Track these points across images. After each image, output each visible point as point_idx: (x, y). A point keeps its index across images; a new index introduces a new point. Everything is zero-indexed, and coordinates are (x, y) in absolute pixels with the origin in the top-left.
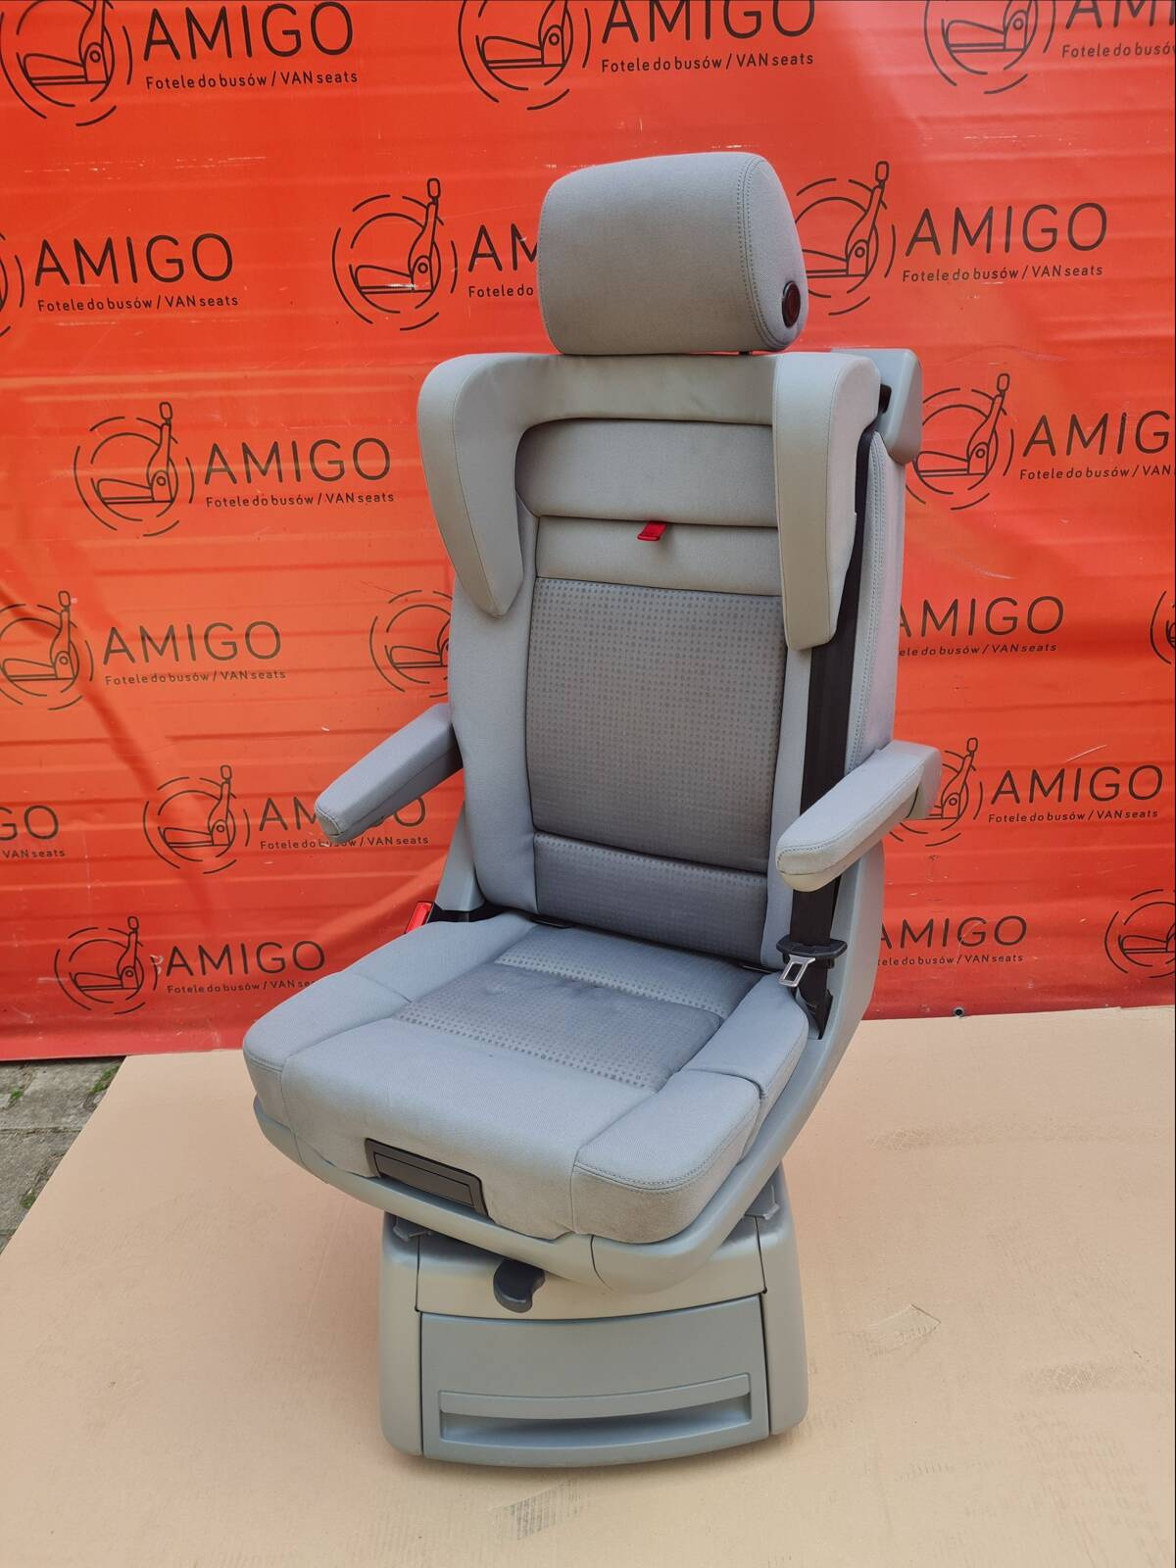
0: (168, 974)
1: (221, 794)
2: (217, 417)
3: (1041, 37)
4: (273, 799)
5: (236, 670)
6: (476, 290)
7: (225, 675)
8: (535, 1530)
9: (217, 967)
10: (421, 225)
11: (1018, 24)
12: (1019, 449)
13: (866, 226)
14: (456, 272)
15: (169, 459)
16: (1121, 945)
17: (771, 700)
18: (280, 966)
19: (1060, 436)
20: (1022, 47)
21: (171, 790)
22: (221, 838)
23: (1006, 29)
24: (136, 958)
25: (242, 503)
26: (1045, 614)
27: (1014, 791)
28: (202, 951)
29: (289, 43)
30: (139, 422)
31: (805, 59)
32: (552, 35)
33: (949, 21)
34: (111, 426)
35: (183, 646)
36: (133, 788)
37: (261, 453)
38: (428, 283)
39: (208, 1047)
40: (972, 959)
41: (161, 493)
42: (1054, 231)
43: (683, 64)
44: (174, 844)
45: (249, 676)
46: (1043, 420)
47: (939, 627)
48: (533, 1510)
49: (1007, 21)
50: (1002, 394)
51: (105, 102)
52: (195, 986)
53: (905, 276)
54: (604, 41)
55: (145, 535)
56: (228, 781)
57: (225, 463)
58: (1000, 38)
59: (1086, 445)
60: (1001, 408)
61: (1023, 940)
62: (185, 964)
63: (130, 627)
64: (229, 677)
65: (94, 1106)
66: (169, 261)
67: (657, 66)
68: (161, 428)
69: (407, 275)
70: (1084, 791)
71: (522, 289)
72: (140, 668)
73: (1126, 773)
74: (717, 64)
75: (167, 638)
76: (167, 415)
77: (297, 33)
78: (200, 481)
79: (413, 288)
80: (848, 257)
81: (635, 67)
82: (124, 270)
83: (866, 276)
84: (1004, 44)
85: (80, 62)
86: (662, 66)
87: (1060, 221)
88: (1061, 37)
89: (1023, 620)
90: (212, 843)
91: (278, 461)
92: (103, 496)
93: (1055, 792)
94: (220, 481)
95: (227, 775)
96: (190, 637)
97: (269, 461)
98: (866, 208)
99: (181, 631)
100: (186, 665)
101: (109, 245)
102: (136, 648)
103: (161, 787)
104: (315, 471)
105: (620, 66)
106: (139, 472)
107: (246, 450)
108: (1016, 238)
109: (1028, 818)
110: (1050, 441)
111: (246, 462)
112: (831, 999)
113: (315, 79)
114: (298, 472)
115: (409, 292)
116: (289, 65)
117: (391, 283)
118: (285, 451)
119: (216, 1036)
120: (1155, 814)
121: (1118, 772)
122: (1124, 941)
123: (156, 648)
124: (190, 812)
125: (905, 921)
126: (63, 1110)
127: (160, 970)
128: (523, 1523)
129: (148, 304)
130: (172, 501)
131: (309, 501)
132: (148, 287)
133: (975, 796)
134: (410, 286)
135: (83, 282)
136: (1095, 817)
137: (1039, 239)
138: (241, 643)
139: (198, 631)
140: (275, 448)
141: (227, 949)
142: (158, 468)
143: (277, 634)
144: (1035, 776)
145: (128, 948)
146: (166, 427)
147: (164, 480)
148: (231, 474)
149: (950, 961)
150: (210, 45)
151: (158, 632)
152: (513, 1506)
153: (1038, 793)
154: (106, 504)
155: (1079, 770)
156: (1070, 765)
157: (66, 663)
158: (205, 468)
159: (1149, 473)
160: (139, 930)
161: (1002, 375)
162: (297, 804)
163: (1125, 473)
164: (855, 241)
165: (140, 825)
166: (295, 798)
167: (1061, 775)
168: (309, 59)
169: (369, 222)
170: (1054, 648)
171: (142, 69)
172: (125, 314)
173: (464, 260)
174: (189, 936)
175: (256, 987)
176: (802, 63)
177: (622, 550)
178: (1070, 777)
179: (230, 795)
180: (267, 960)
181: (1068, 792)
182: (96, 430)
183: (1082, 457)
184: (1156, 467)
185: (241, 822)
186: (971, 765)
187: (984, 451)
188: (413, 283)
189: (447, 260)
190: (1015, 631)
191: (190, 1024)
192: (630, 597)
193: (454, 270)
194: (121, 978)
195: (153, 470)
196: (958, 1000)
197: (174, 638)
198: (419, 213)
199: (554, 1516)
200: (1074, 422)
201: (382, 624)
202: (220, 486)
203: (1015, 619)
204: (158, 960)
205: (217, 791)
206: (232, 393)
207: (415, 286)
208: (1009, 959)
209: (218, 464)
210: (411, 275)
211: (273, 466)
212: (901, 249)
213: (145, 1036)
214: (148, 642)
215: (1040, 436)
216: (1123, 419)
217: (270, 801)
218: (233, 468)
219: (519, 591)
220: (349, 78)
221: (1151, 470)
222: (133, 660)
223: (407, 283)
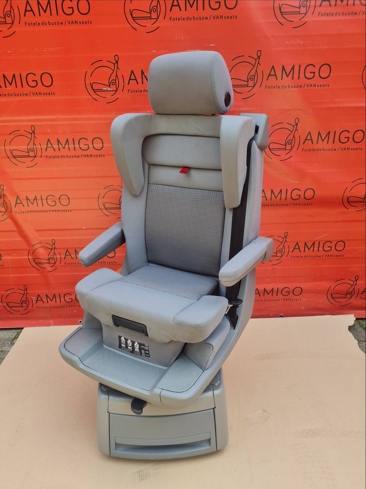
0: (37, 303)
1: (52, 247)
2: (49, 130)
3: (311, 10)
4: (68, 250)
5: (56, 209)
6: (130, 90)
7: (53, 211)
9: (52, 301)
10: (113, 70)
11: (304, 5)
12: (302, 142)
13: (254, 70)
14: (124, 85)
15: (34, 143)
16: (332, 296)
17: (220, 224)
18: (71, 301)
19: (315, 137)
20: (305, 13)
21: (36, 246)
22: (52, 261)
23: (300, 7)
24: (26, 298)
25: (57, 157)
26: (309, 194)
27: (299, 248)
28: (47, 296)
29: (70, 11)
30: (24, 132)
31: (235, 17)
32: (154, 9)
33: (281, 4)
34: (16, 133)
35: (39, 202)
36: (24, 246)
37: (63, 142)
38: (115, 88)
39: (49, 325)
40: (285, 300)
41: (32, 154)
42: (314, 73)
43: (196, 18)
44: (37, 262)
45: (60, 211)
46: (310, 133)
47: (276, 198)
48: (144, 473)
49: (300, 4)
50: (297, 125)
51: (12, 30)
52: (45, 307)
53: (266, 87)
54: (171, 11)
55: (27, 167)
56: (54, 244)
57: (52, 145)
58: (298, 10)
59: (323, 141)
60: (296, 129)
61: (301, 294)
62: (42, 300)
63: (23, 196)
64: (54, 212)
65: (14, 344)
66: (33, 81)
67: (187, 19)
68: (31, 134)
69: (108, 86)
70: (321, 249)
71: (145, 90)
72: (26, 208)
73: (334, 243)
74: (206, 18)
75: (34, 199)
76: (33, 130)
77: (72, 8)
78: (44, 150)
79: (110, 90)
80: (248, 81)
81: (180, 20)
82: (19, 84)
83: (254, 87)
84: (299, 12)
85: (4, 17)
86: (189, 19)
87: (316, 70)
88: (318, 10)
89: (302, 196)
90: (49, 263)
91: (68, 144)
92: (14, 155)
93: (312, 249)
94: (50, 150)
95: (54, 242)
96: (42, 199)
97: (65, 144)
98: (254, 65)
99: (39, 197)
100: (40, 208)
101: (14, 76)
102: (25, 202)
103: (33, 246)
104: (80, 148)
105: (176, 19)
106: (25, 147)
107: (58, 141)
108: (302, 75)
109: (303, 257)
110: (311, 140)
111: (58, 144)
112: (238, 317)
113: (78, 23)
114: (75, 148)
116: (70, 18)
117: (104, 88)
118: (70, 141)
119: (52, 321)
120: (343, 256)
121: (332, 243)
122: (333, 295)
123: (31, 203)
124: (42, 253)
125: (265, 288)
126: (4, 345)
127: (34, 302)
128: (140, 477)
129: (26, 95)
130: (35, 157)
131: (78, 157)
132: (27, 89)
133: (287, 250)
134: (109, 89)
135: (6, 87)
136: (324, 256)
137: (309, 75)
138: (58, 201)
139: (44, 197)
140: (67, 140)
141: (54, 295)
142: (31, 146)
143: (69, 198)
144: (306, 244)
145: (24, 295)
146: (33, 134)
147: (33, 150)
148: (54, 148)
149: (279, 300)
150: (45, 12)
151: (31, 197)
152: (138, 471)
153: (307, 249)
154: (14, 157)
155: (319, 242)
156: (317, 240)
157: (3, 207)
158: (45, 147)
159: (343, 150)
160: (27, 289)
161: (297, 118)
162: (76, 251)
163: (335, 150)
164: (250, 75)
165: (27, 257)
166: (75, 249)
167: (314, 243)
168: (77, 16)
169: (96, 69)
170: (312, 204)
171: (23, 19)
172: (19, 98)
173: (126, 81)
174: (43, 291)
175: (64, 307)
176: (234, 18)
177: (175, 176)
178: (317, 244)
179: (55, 248)
180: (67, 298)
181: (316, 249)
182: (11, 134)
183: (321, 145)
184: (345, 148)
185: (58, 256)
186: (286, 240)
187: (290, 142)
188: (110, 88)
189: (121, 81)
190: (300, 199)
191: (43, 318)
192: (177, 191)
193: (123, 84)
194: (22, 304)
195: (29, 147)
196: (281, 312)
197: (36, 199)
198: (112, 66)
199: (150, 474)
200: (319, 133)
201: (102, 195)
202: (50, 152)
203: (300, 195)
204: (33, 298)
205: (51, 247)
206: (53, 123)
207: (111, 89)
208: (297, 300)
209: (49, 145)
210: (110, 86)
211: (67, 146)
212: (265, 78)
213: (30, 321)
214: (28, 200)
215: (308, 138)
216: (335, 133)
217: (67, 250)
218: (54, 146)
219: (143, 187)
220: (89, 23)
221: (344, 149)
222: (24, 206)
223: (108, 88)
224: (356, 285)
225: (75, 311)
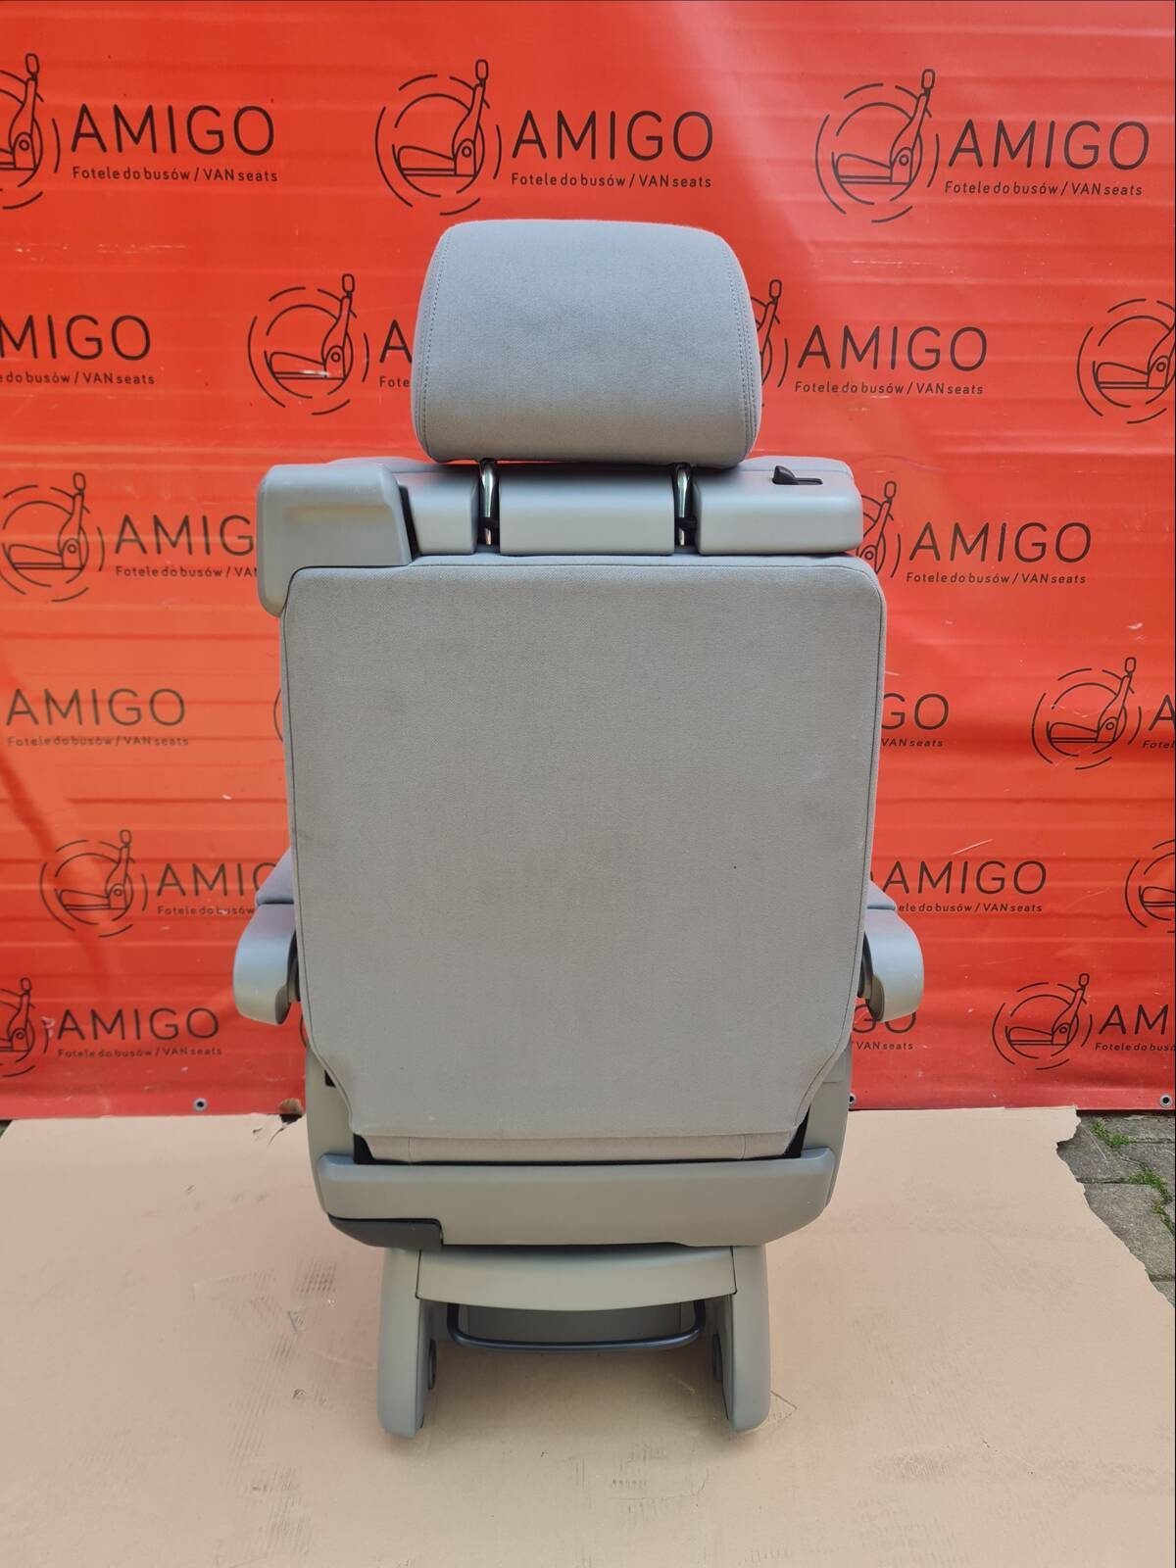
0: (60, 1037)
1: (120, 856)
2: (129, 489)
3: (925, 174)
5: (140, 735)
6: (387, 380)
7: (128, 740)
9: (109, 1031)
10: (335, 317)
11: (904, 160)
12: (906, 553)
13: (761, 337)
14: (368, 362)
15: (81, 528)
16: (1008, 1036)
18: (174, 1033)
19: (944, 541)
20: (907, 181)
21: (68, 853)
22: (118, 902)
23: (892, 164)
24: (27, 1021)
25: (151, 573)
26: (932, 711)
27: (903, 881)
28: (94, 1015)
29: (212, 142)
30: (52, 491)
31: (704, 183)
32: (464, 148)
33: (839, 154)
34: (25, 494)
35: (87, 710)
36: (31, 849)
37: (172, 526)
38: (341, 371)
39: (96, 1113)
40: (863, 1046)
41: (71, 560)
42: (937, 351)
43: (589, 181)
44: (70, 905)
45: (152, 742)
46: (928, 527)
49: (893, 157)
50: (889, 500)
51: (33, 187)
52: (86, 1051)
53: (797, 387)
54: (515, 156)
55: (54, 601)
56: (127, 845)
57: (135, 533)
58: (886, 172)
59: (968, 551)
60: (888, 514)
61: (913, 1028)
62: (77, 1029)
63: (34, 690)
64: (132, 742)
66: (88, 339)
67: (564, 181)
68: (74, 498)
69: (321, 363)
70: (971, 884)
72: (44, 730)
73: (1011, 868)
74: (621, 182)
75: (72, 702)
76: (80, 485)
77: (220, 133)
78: (110, 549)
79: (326, 376)
81: (544, 182)
82: (44, 346)
84: (890, 178)
85: (9, 150)
86: (569, 182)
87: (943, 342)
88: (945, 174)
89: (910, 715)
90: (108, 907)
91: (188, 534)
92: (14, 561)
93: (943, 883)
94: (130, 550)
95: (126, 840)
96: (95, 701)
97: (180, 533)
98: (761, 321)
99: (85, 695)
100: (90, 729)
101: (30, 322)
102: (40, 711)
103: (60, 849)
104: (225, 545)
105: (529, 180)
106: (50, 539)
107: (157, 522)
108: (902, 357)
109: (917, 908)
110: (934, 547)
111: (157, 533)
113: (236, 176)
114: (207, 546)
115: (322, 379)
116: (211, 162)
117: (307, 370)
118: (196, 524)
119: (105, 1102)
120: (1039, 908)
121: (1003, 866)
122: (1014, 1033)
123: (60, 710)
124: (87, 874)
127: (51, 1033)
129: (66, 379)
130: (82, 568)
131: (218, 573)
132: (67, 363)
134: (323, 373)
135: (3, 356)
136: (981, 909)
137: (922, 358)
138: (145, 710)
139: (104, 696)
140: (186, 522)
141: (120, 1014)
142: (70, 535)
143: (181, 702)
144: (924, 867)
145: (19, 1010)
146: (79, 498)
147: (75, 548)
148: (141, 545)
150: (136, 140)
151: (62, 695)
153: (927, 884)
154: (16, 569)
155: (966, 863)
156: (957, 857)
158: (115, 538)
159: (1029, 580)
160: (32, 992)
161: (889, 483)
162: (196, 870)
163: (1005, 580)
165: (36, 887)
166: (194, 865)
167: (949, 867)
168: (231, 158)
169: (285, 311)
170: (940, 744)
171: (69, 159)
172: (43, 388)
173: (376, 351)
174: (81, 1000)
175: (149, 1053)
176: (701, 186)
178: (957, 869)
179: (129, 859)
180: (160, 1025)
181: (956, 884)
182: (10, 497)
183: (965, 563)
184: (1035, 576)
185: (139, 886)
187: (872, 553)
188: (325, 370)
189: (360, 350)
190: (904, 725)
191: (81, 1090)
193: (365, 361)
194: (10, 1040)
195: (64, 538)
197: (78, 702)
198: (334, 306)
200: (957, 529)
202: (130, 556)
203: (903, 715)
204: (49, 1023)
205: (115, 855)
206: (145, 467)
207: (327, 374)
208: (899, 1047)
209: (129, 535)
210: (324, 363)
211: (183, 538)
212: (794, 361)
213: (33, 1099)
214: (52, 705)
215: (927, 540)
216: (1003, 529)
217: (168, 867)
218: (143, 538)
220: (270, 177)
221: (1030, 578)
222: (36, 722)
223: (320, 370)
224: (1082, 1002)
225: (185, 1069)
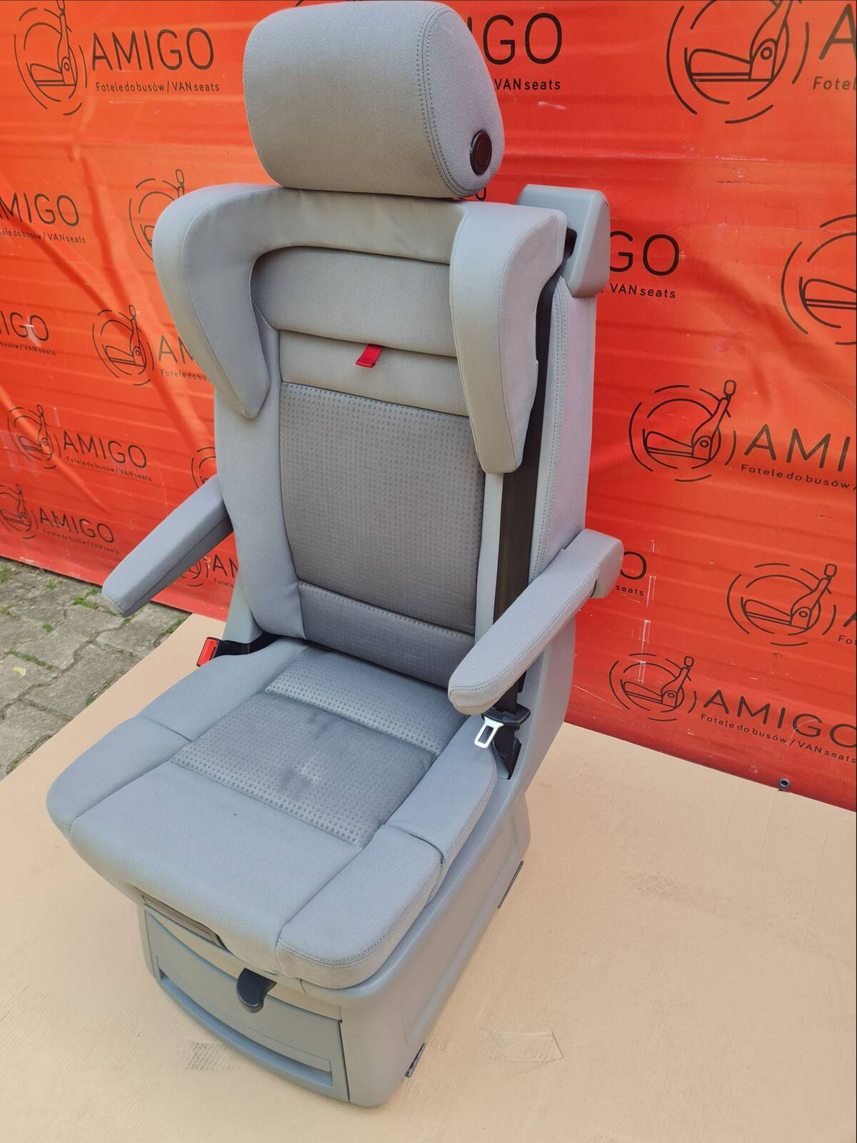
0: (214, 570)
8: (199, 1068)
21: (204, 454)
30: (162, 183)
34: (149, 185)
36: (181, 446)
47: (806, 458)
52: (229, 583)
62: (223, 567)
66: (172, 52)
68: (177, 189)
72: (181, 367)
76: (181, 180)
80: (753, 58)
82: (145, 59)
83: (771, 81)
92: (149, 238)
101: (134, 38)
102: (177, 351)
103: (199, 451)
112: (520, 746)
123: (189, 354)
125: (742, 698)
126: (142, 641)
129: (161, 88)
132: (161, 73)
133: (827, 615)
135: (120, 69)
149: (783, 741)
152: (198, 1044)
154: (150, 244)
157: (139, 355)
165: (190, 472)
172: (148, 97)
182: (140, 187)
186: (826, 588)
196: (786, 772)
208: (841, 757)
214: (184, 350)
222: (176, 360)
